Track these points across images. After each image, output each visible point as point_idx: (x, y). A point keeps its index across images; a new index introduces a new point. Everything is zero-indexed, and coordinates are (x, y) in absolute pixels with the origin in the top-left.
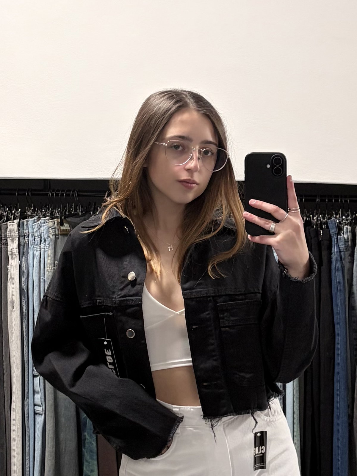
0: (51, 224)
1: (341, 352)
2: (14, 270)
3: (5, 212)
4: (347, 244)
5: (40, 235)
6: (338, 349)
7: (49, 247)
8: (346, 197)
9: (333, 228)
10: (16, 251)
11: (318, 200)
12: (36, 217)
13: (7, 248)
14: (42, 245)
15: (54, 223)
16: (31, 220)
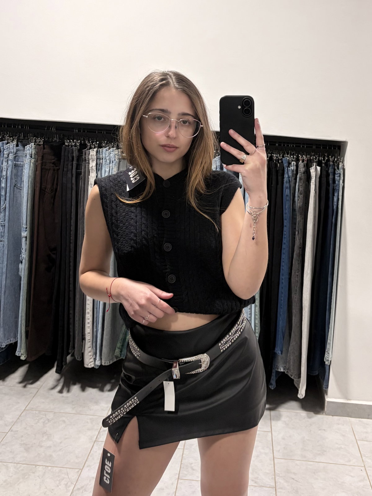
0: (117, 152)
1: (286, 237)
2: (92, 179)
3: (89, 143)
4: (293, 173)
5: (110, 159)
6: (285, 235)
7: (115, 166)
8: (293, 143)
9: (285, 163)
10: (94, 168)
11: (277, 145)
12: (108, 148)
13: (89, 166)
14: (111, 165)
15: (119, 152)
16: (104, 149)
